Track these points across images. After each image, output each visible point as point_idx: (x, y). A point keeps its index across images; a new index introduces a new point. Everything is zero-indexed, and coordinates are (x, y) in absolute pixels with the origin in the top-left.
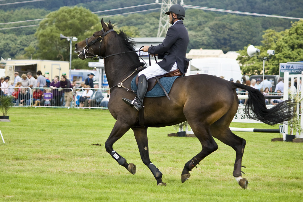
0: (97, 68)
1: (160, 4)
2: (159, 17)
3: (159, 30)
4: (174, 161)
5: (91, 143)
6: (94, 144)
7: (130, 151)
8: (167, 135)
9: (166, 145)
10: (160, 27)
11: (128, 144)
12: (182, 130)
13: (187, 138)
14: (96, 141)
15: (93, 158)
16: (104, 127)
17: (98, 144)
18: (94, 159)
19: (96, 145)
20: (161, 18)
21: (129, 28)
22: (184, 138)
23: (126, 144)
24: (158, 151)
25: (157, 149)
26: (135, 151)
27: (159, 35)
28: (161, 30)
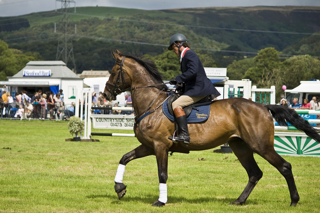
0: (7, 85)
1: (58, 33)
2: (57, 44)
3: (57, 55)
4: (71, 161)
5: (2, 147)
6: (5, 148)
7: (35, 153)
8: (65, 140)
9: (64, 148)
10: (57, 52)
11: (33, 148)
12: (77, 136)
13: (82, 142)
14: (7, 146)
15: (4, 159)
16: (13, 134)
17: (8, 148)
18: (6, 160)
19: (7, 148)
20: (59, 45)
21: (33, 53)
22: (79, 142)
23: (31, 147)
24: (58, 153)
25: (57, 152)
26: (39, 153)
27: (57, 59)
28: (59, 55)
